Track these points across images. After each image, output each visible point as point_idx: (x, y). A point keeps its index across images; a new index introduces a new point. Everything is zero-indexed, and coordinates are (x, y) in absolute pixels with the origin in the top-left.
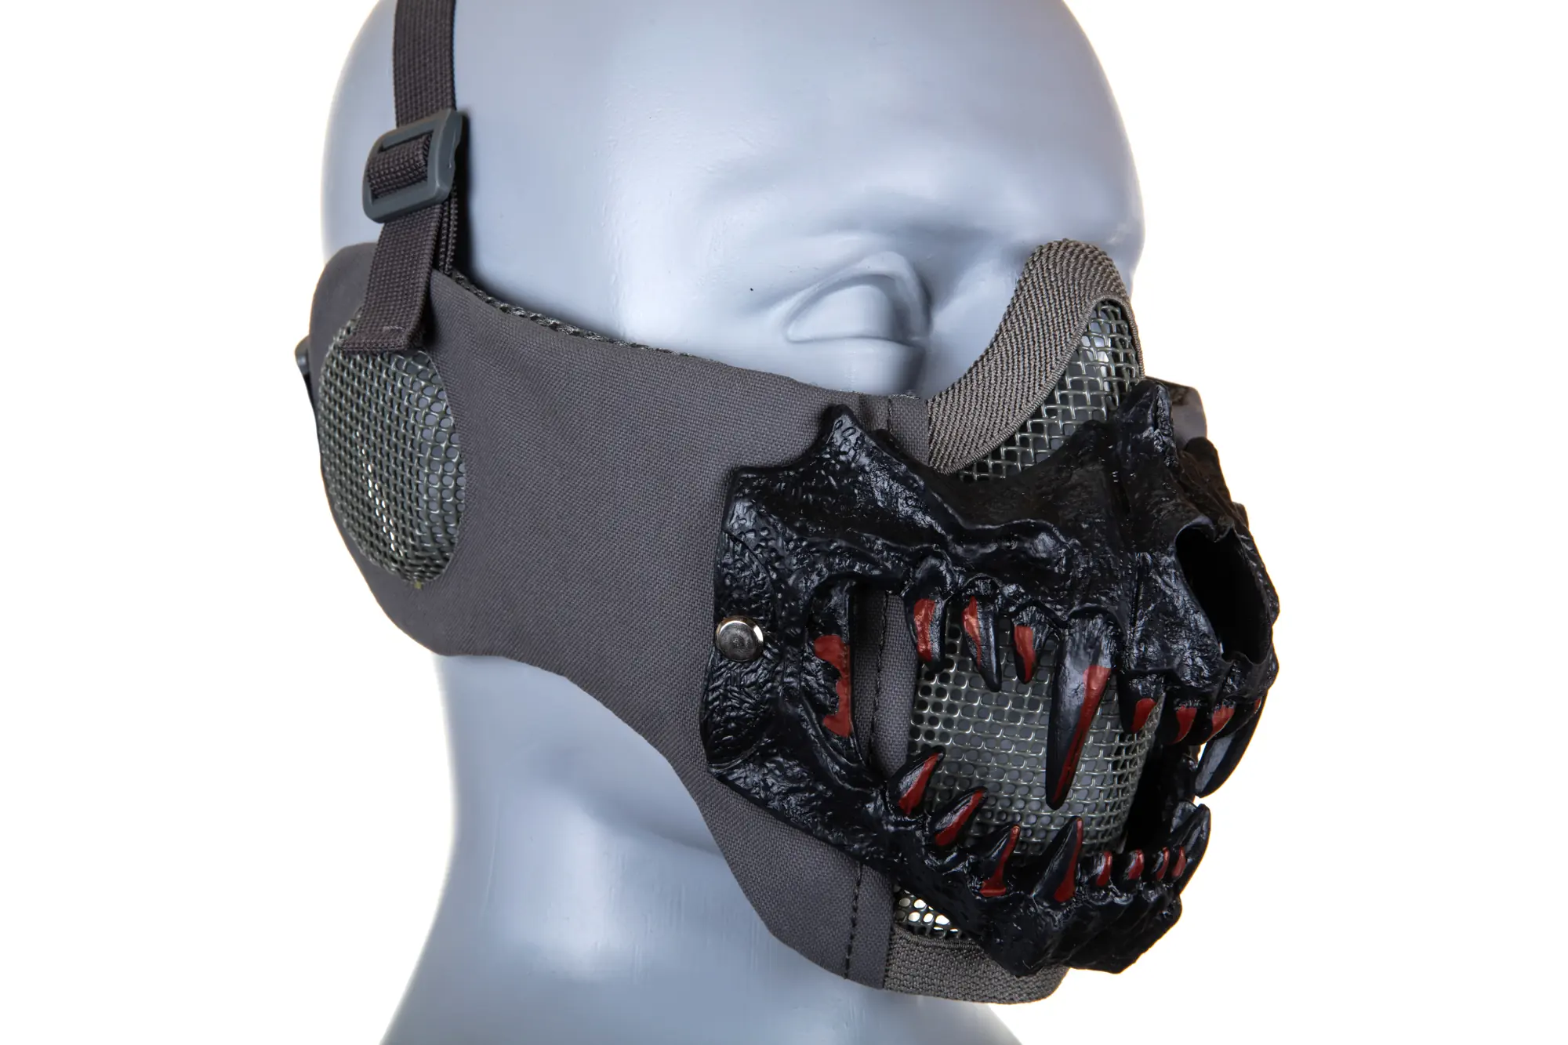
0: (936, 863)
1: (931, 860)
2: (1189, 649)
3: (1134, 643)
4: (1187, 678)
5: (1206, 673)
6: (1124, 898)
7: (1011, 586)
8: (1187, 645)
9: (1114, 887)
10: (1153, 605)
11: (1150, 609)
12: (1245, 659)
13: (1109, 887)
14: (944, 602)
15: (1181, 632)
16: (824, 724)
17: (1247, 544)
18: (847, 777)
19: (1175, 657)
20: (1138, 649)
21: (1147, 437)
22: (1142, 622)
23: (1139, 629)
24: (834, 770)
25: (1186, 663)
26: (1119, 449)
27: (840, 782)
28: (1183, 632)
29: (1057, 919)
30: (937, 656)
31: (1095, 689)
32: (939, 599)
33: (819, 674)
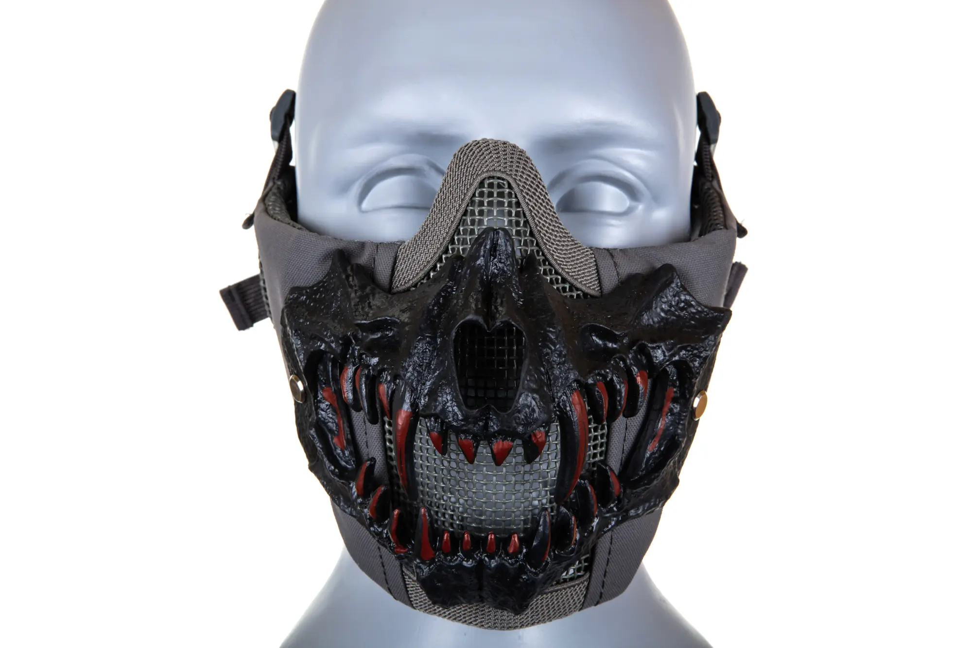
0: (378, 530)
1: (374, 528)
2: (450, 400)
3: (422, 396)
4: (450, 420)
5: (460, 417)
6: (469, 563)
7: (375, 359)
8: (449, 398)
9: (461, 554)
10: (438, 372)
11: (436, 374)
12: (498, 410)
13: (458, 554)
14: (354, 368)
15: (446, 389)
16: (334, 441)
17: (552, 335)
18: (338, 474)
19: (438, 405)
20: (424, 400)
21: (479, 264)
22: (430, 383)
23: (427, 387)
24: (330, 469)
25: (448, 410)
26: (463, 273)
27: (332, 476)
28: (448, 390)
29: (425, 571)
30: (351, 401)
31: (401, 424)
32: (351, 366)
33: (328, 411)
